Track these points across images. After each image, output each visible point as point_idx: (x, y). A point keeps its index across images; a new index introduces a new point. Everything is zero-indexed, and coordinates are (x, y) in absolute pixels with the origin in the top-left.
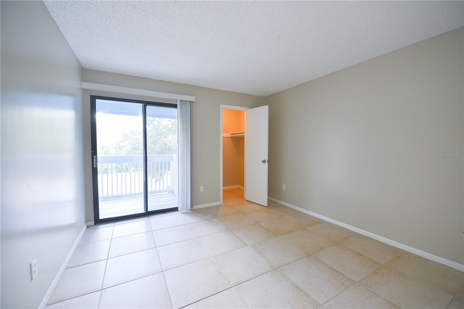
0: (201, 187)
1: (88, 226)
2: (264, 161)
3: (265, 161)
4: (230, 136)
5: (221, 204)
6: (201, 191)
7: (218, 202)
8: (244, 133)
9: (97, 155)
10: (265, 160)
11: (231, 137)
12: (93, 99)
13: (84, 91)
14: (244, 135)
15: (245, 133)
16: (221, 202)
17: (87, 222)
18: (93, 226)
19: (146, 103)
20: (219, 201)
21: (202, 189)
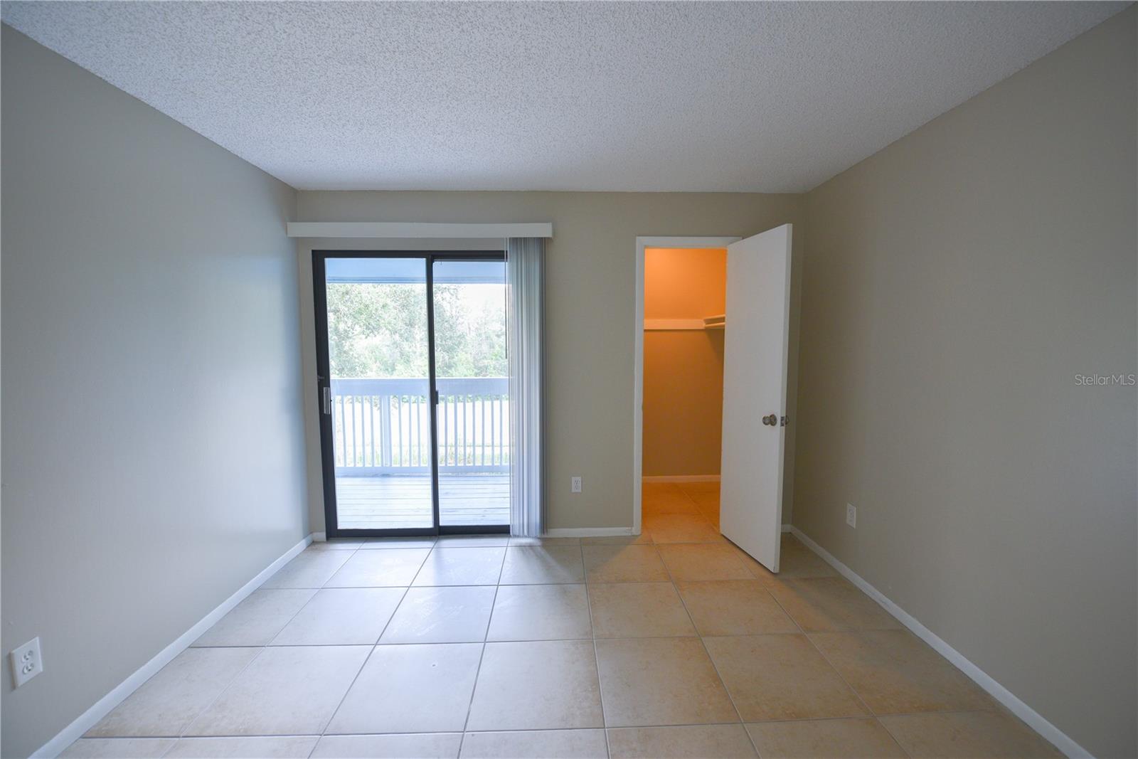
0: (574, 479)
1: (315, 540)
2: (771, 421)
3: (775, 419)
4: (703, 325)
5: (635, 533)
6: (574, 490)
7: (627, 528)
8: (723, 320)
9: (329, 386)
10: (776, 415)
11: (706, 330)
12: (319, 258)
13: (298, 242)
14: (724, 326)
15: (726, 320)
16: (636, 529)
17: (311, 533)
18: (323, 542)
19: (432, 257)
20: (631, 524)
21: (576, 484)
